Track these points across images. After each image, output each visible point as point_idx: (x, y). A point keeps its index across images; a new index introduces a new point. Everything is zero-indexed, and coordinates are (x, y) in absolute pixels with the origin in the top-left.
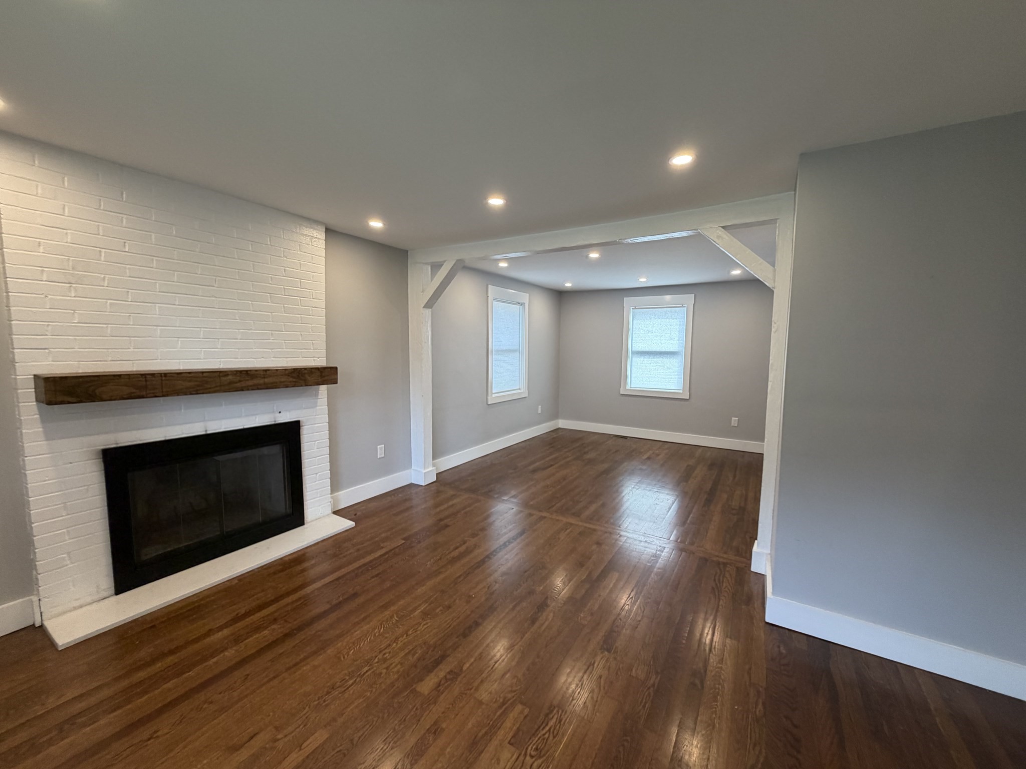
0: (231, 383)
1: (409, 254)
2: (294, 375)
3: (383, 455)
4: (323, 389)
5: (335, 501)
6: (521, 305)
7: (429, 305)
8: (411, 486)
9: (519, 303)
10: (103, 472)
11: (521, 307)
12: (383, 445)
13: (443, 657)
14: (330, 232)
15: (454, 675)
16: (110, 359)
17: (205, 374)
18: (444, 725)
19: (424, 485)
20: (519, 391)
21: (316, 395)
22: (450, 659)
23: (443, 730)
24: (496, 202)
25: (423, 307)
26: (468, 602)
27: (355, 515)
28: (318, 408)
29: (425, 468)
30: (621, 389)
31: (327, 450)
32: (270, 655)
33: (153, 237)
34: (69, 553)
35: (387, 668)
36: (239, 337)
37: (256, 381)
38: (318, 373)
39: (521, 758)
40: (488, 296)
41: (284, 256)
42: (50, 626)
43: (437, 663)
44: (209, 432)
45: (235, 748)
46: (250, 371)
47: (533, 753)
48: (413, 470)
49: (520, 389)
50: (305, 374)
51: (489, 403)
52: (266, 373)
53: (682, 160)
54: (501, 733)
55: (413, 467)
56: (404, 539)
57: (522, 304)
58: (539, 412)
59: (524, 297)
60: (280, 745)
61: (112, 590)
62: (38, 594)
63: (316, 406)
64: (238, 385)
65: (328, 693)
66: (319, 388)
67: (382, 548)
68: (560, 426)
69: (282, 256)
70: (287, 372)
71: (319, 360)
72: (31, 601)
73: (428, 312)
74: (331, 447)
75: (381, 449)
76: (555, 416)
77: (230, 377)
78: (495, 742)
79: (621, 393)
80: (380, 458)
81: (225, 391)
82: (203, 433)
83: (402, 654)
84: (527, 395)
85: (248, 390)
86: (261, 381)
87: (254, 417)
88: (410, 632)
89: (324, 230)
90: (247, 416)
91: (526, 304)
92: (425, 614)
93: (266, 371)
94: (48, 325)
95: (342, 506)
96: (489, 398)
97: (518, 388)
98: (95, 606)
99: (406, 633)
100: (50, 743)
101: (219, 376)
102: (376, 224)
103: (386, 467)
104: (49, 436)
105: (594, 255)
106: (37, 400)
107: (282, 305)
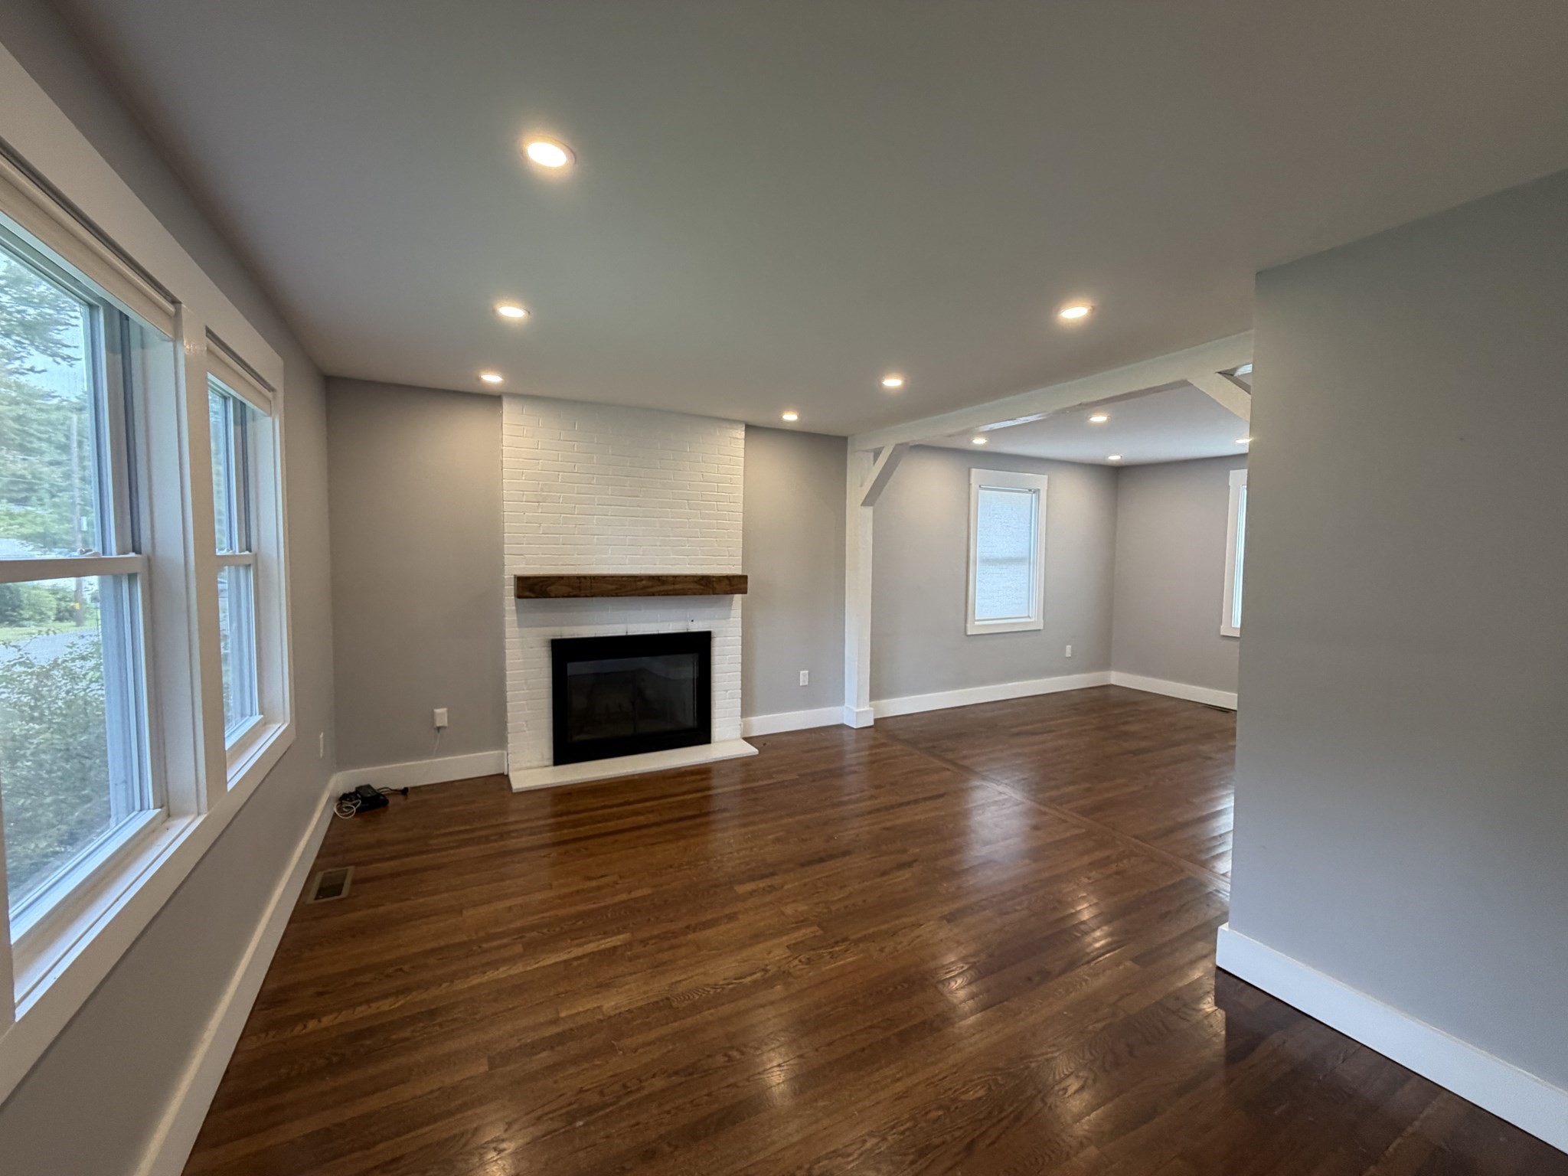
0: (645, 587)
1: (849, 440)
2: (702, 582)
3: (807, 683)
4: (738, 598)
5: (746, 727)
6: (1034, 492)
7: (868, 501)
8: (841, 726)
9: (1030, 490)
10: (551, 659)
11: (1034, 495)
12: (807, 672)
13: (773, 874)
14: (750, 428)
15: (772, 888)
16: (561, 563)
17: (624, 579)
18: (740, 917)
19: (855, 727)
20: (1029, 620)
21: (731, 604)
22: (776, 877)
23: (738, 919)
24: (893, 382)
25: (862, 505)
26: (827, 841)
27: (765, 744)
28: (731, 619)
29: (858, 706)
30: (1222, 627)
31: (739, 667)
32: (637, 833)
33: (595, 458)
34: (526, 722)
35: (719, 868)
36: (658, 544)
37: (665, 588)
38: (726, 582)
39: (791, 959)
40: (970, 484)
41: (703, 461)
42: (511, 775)
43: (763, 877)
44: (629, 634)
45: (590, 879)
46: (661, 576)
47: (803, 960)
48: (847, 708)
49: (1029, 617)
50: (713, 581)
51: (969, 633)
52: (675, 579)
53: (1075, 312)
54: (785, 938)
55: (846, 705)
56: (799, 775)
57: (1036, 491)
58: (1068, 654)
59: (1040, 480)
60: (618, 887)
61: (551, 762)
62: (507, 750)
63: (729, 618)
64: (651, 590)
65: (666, 869)
66: (733, 598)
67: (773, 778)
68: (1113, 682)
69: (701, 460)
70: (695, 579)
71: (732, 567)
72: (503, 754)
73: (869, 511)
74: (743, 664)
75: (804, 675)
76: (1104, 662)
77: (644, 582)
78: (776, 941)
79: (1222, 634)
80: (802, 686)
81: (639, 595)
82: (624, 634)
83: (738, 862)
84: (1042, 628)
85: (659, 595)
86: (671, 587)
87: (668, 624)
88: (755, 849)
89: (744, 428)
90: (663, 621)
91: (1041, 492)
92: (777, 840)
93: (675, 577)
94: (524, 537)
95: (755, 732)
96: (968, 625)
97: (1026, 615)
98: (540, 770)
99: (751, 848)
100: (495, 841)
101: (635, 581)
102: (790, 417)
103: (810, 698)
104: (520, 625)
105: (1099, 418)
106: (515, 596)
107: (699, 512)
